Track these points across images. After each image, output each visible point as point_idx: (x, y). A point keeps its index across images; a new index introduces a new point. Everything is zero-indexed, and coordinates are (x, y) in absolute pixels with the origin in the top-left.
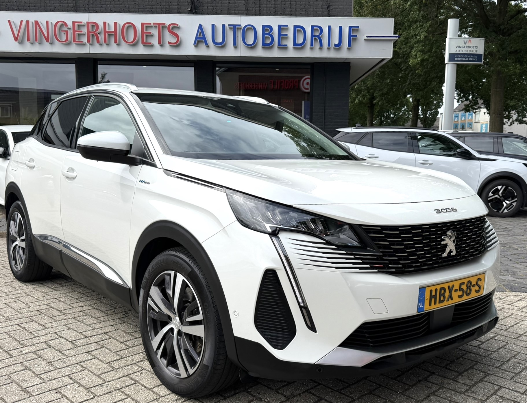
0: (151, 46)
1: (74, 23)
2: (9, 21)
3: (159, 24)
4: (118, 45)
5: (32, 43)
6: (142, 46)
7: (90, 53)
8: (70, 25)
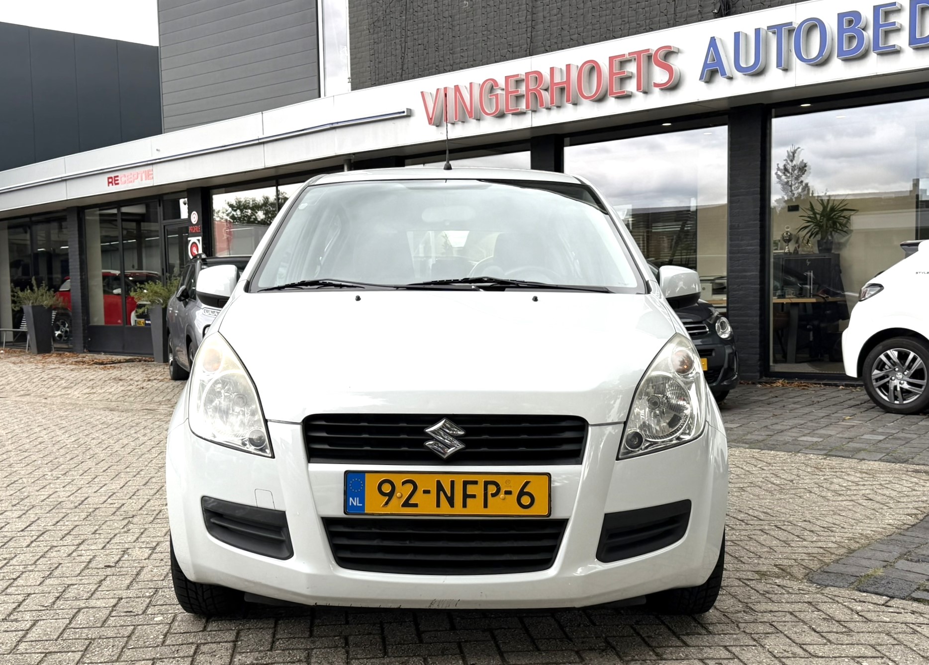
0: (629, 96)
1: (507, 78)
2: (422, 93)
3: (639, 53)
4: (575, 104)
5: (453, 124)
6: (614, 99)
7: (533, 126)
8: (502, 83)
